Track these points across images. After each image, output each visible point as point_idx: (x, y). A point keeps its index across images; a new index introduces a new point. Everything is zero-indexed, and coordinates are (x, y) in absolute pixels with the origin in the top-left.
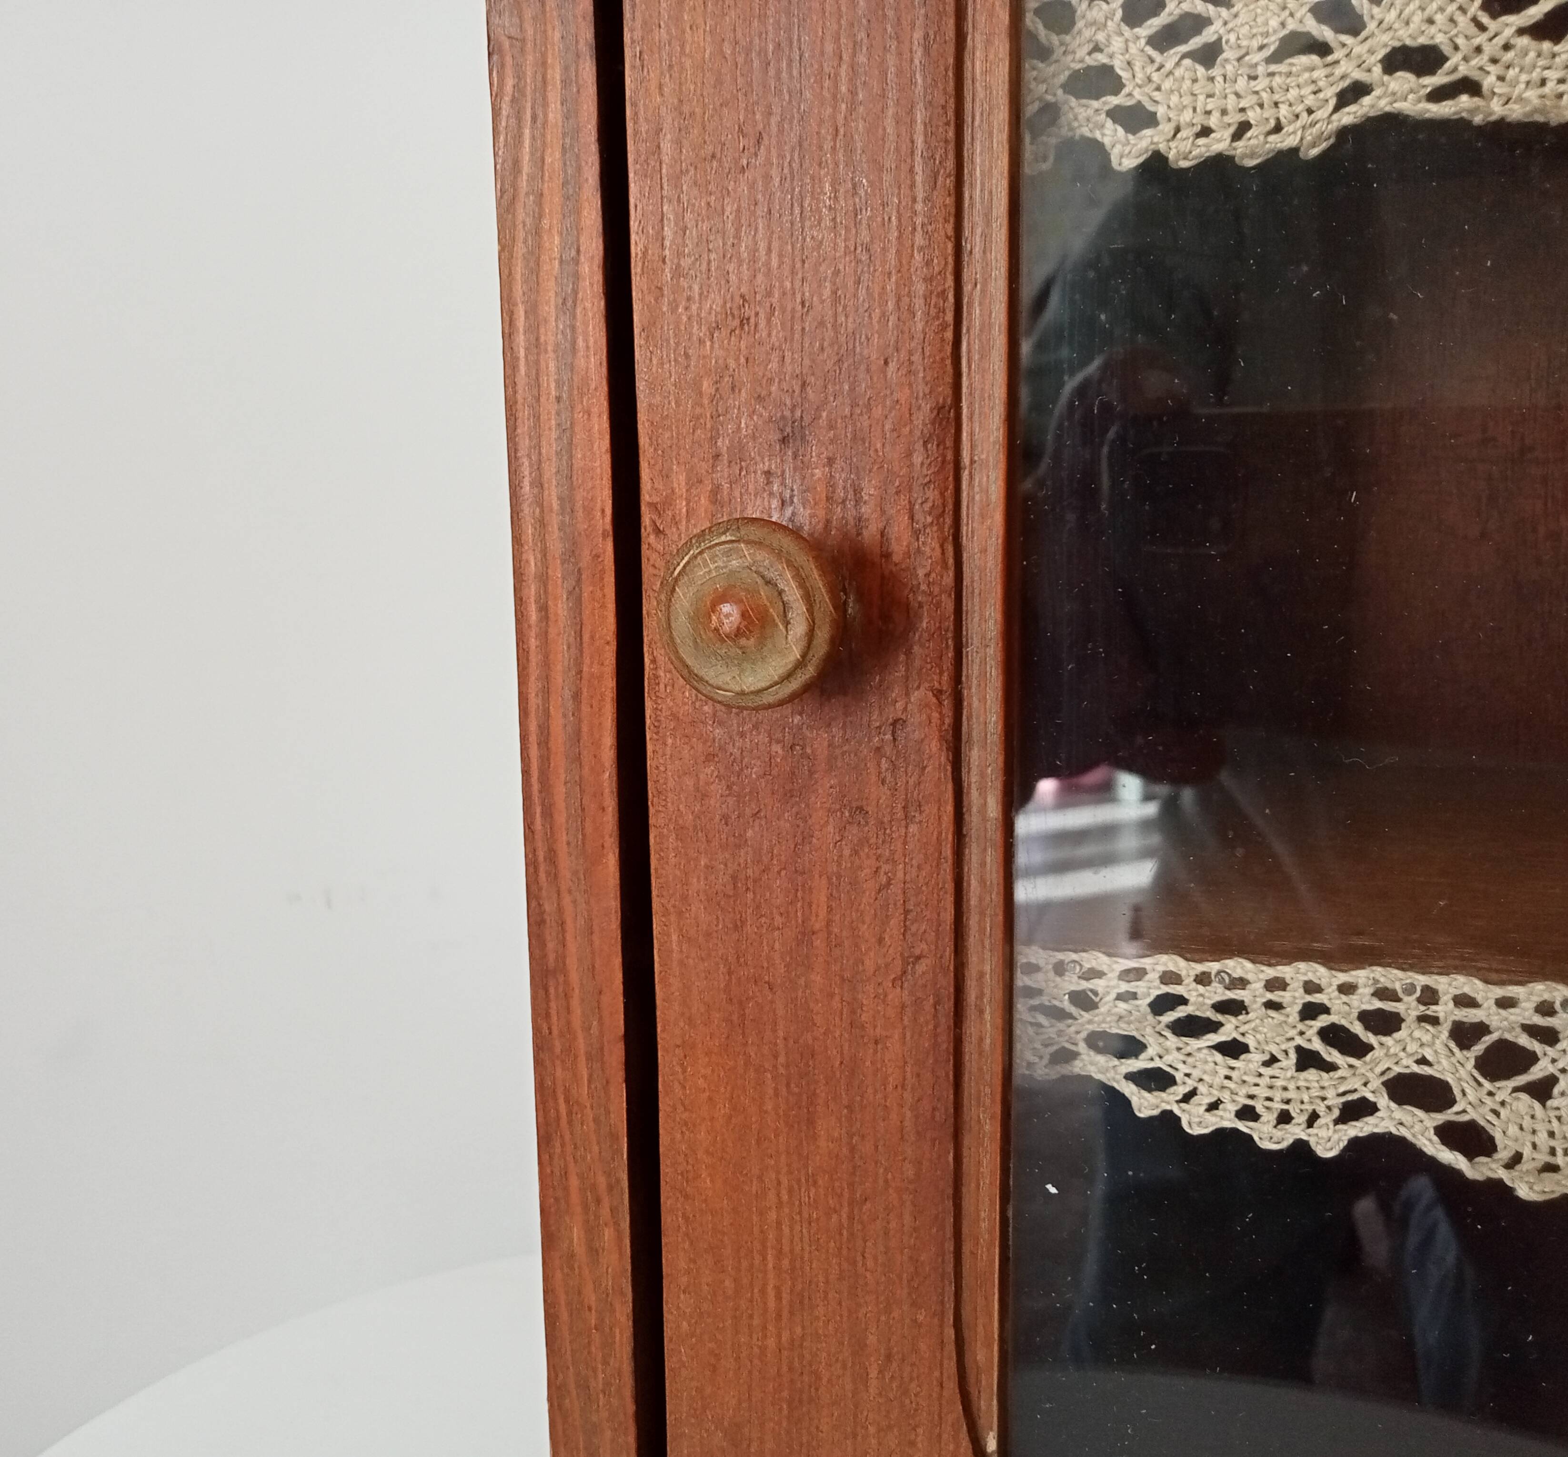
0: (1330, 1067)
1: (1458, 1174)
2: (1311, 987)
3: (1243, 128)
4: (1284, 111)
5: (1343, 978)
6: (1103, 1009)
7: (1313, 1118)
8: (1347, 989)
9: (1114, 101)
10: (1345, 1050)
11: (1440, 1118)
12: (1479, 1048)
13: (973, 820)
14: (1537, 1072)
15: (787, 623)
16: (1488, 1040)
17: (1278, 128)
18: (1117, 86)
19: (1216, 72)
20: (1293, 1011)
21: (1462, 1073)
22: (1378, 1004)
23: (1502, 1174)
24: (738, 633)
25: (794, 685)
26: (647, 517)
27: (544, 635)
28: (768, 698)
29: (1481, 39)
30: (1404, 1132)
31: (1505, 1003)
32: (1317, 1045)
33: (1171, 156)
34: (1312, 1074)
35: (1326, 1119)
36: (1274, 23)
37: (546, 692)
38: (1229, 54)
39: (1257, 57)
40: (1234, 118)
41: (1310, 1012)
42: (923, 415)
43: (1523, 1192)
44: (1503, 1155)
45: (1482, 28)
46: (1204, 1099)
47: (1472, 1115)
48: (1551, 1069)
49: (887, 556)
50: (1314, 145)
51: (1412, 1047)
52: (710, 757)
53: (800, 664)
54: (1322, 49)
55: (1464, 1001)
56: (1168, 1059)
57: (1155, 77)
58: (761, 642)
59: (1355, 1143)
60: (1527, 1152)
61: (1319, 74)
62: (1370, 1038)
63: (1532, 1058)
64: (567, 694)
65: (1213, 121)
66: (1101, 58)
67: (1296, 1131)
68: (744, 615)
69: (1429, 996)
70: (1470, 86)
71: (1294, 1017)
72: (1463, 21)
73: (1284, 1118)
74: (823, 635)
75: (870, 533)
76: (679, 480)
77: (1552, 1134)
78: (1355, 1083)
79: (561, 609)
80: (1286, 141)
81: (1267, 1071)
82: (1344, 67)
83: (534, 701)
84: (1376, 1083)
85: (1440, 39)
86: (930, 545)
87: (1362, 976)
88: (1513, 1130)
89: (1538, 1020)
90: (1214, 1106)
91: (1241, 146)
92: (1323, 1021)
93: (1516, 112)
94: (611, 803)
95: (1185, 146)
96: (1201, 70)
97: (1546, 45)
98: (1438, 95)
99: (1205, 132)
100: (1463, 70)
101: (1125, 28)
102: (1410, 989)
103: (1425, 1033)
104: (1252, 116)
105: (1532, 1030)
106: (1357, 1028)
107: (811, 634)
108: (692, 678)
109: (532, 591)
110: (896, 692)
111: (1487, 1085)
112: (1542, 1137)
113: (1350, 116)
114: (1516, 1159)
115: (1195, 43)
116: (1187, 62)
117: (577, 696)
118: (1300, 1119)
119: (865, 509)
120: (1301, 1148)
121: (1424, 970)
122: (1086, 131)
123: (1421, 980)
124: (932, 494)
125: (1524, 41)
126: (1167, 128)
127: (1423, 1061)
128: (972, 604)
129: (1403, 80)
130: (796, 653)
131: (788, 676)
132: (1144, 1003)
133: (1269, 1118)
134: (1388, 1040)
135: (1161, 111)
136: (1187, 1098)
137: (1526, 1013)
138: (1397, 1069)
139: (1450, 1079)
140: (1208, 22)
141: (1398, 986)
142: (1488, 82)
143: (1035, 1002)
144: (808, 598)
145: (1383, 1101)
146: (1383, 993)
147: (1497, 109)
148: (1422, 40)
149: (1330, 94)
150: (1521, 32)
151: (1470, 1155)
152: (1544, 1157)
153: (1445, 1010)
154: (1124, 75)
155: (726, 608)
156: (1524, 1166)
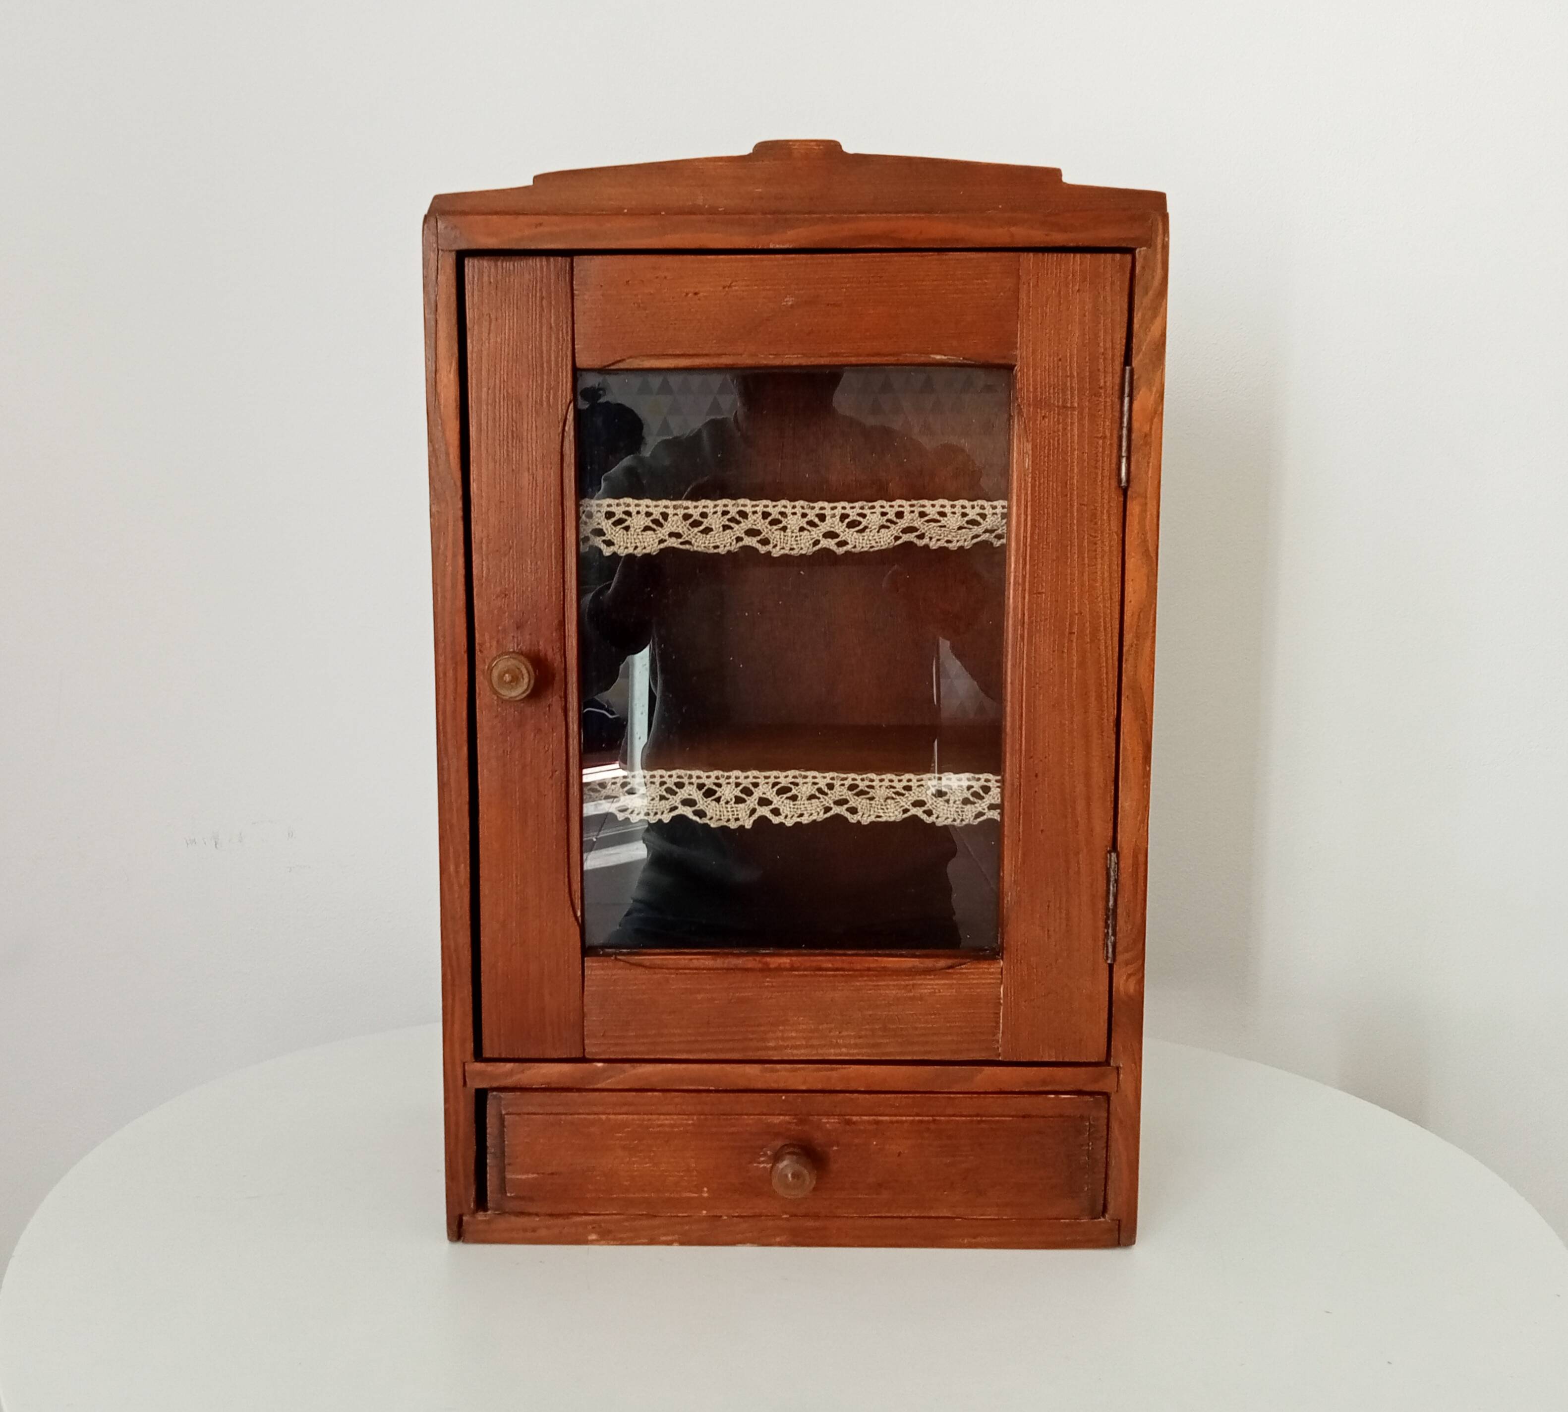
0: (668, 799)
1: (697, 822)
2: (662, 777)
3: (636, 547)
4: (646, 544)
5: (669, 773)
6: (608, 788)
7: (662, 813)
8: (670, 776)
9: (604, 538)
10: (671, 794)
11: (694, 809)
12: (704, 790)
13: (571, 731)
14: (717, 795)
15: (523, 679)
16: (706, 788)
17: (645, 548)
18: (604, 534)
19: (629, 533)
20: (658, 784)
21: (700, 797)
22: (678, 780)
23: (708, 822)
24: (511, 682)
25: (525, 695)
26: (477, 647)
27: (445, 681)
28: (518, 699)
29: (689, 532)
30: (685, 813)
31: (708, 777)
32: (664, 793)
33: (619, 553)
34: (663, 802)
35: (666, 812)
36: (642, 523)
37: (445, 698)
38: (632, 529)
39: (639, 531)
40: (634, 545)
41: (662, 783)
42: (556, 622)
43: (712, 825)
44: (708, 817)
45: (689, 530)
46: (636, 812)
47: (701, 807)
48: (720, 794)
49: (546, 660)
50: (654, 551)
51: (687, 791)
52: (496, 717)
53: (527, 690)
54: (654, 530)
55: (699, 777)
56: (627, 801)
57: (614, 533)
58: (517, 684)
59: (673, 818)
60: (714, 816)
61: (654, 536)
62: (677, 790)
63: (715, 792)
64: (452, 698)
65: (629, 545)
66: (600, 527)
67: (659, 817)
68: (512, 677)
69: (690, 777)
70: (689, 543)
71: (658, 786)
72: (685, 528)
73: (656, 814)
74: (532, 682)
75: (542, 654)
76: (487, 637)
77: (720, 811)
78: (673, 802)
79: (450, 673)
80: (647, 551)
81: (652, 802)
82: (659, 535)
83: (441, 701)
84: (678, 801)
85: (681, 532)
86: (558, 657)
87: (674, 773)
88: (711, 811)
89: (716, 781)
90: (638, 814)
91: (636, 552)
92: (665, 786)
93: (699, 549)
94: (465, 731)
95: (622, 551)
96: (625, 532)
97: (704, 535)
98: (682, 543)
99: (627, 548)
100: (687, 539)
101: (606, 521)
102: (686, 775)
103: (690, 787)
104: (638, 544)
105: (716, 784)
106: (674, 788)
107: (529, 681)
108: (496, 692)
109: (441, 668)
110: (550, 697)
111: (705, 799)
112: (718, 813)
113: (662, 546)
114: (711, 818)
115: (624, 525)
116: (622, 530)
117: (455, 699)
118: (659, 813)
119: (540, 648)
120: (660, 821)
121: (689, 770)
122: (596, 545)
123: (689, 772)
124: (558, 644)
125: (699, 534)
126: (617, 546)
127: (690, 795)
128: (569, 673)
129: (673, 539)
130: (525, 687)
131: (524, 693)
132: (619, 785)
133: (652, 814)
134: (682, 790)
135: (615, 542)
136: (632, 812)
137: (713, 780)
138: (684, 797)
139: (697, 799)
140: (626, 520)
141: (683, 775)
142: (693, 541)
143: (589, 787)
144: (528, 672)
145: (680, 806)
146: (679, 777)
147: (695, 549)
148: (677, 531)
149: (657, 541)
150: (699, 532)
151: (700, 818)
152: (718, 817)
153: (694, 780)
154: (606, 532)
155: (507, 675)
156: (714, 819)
